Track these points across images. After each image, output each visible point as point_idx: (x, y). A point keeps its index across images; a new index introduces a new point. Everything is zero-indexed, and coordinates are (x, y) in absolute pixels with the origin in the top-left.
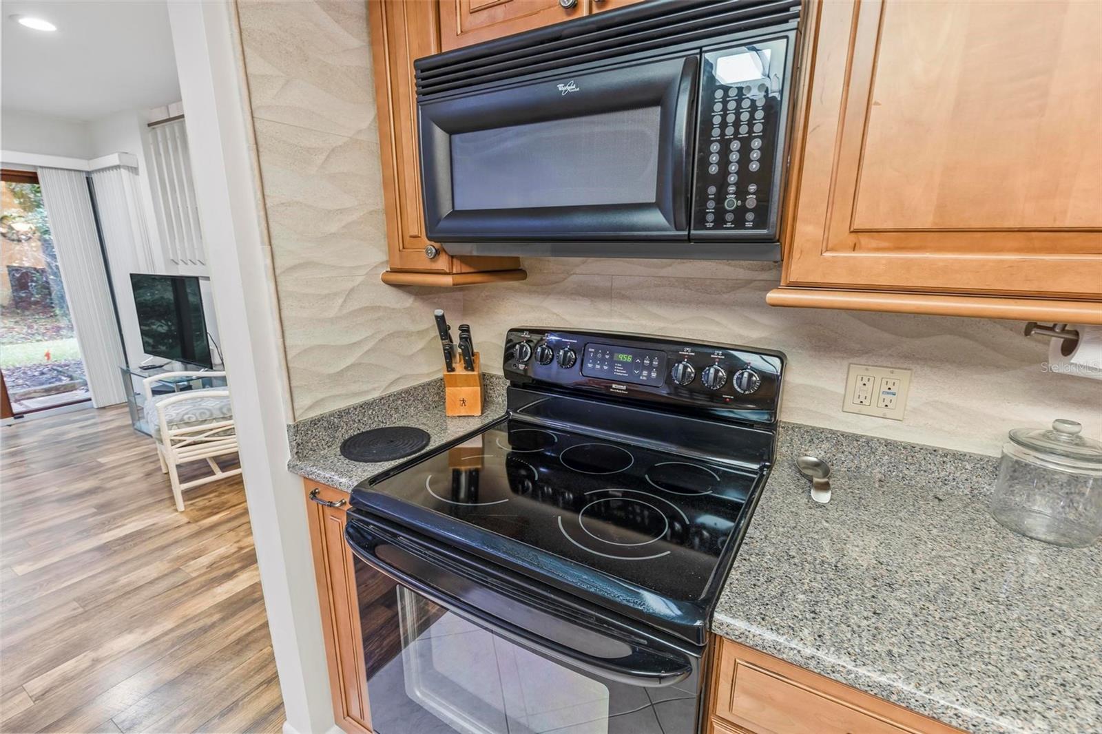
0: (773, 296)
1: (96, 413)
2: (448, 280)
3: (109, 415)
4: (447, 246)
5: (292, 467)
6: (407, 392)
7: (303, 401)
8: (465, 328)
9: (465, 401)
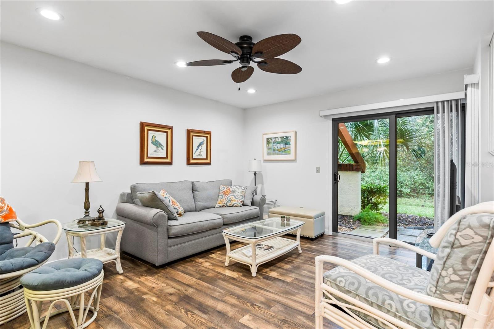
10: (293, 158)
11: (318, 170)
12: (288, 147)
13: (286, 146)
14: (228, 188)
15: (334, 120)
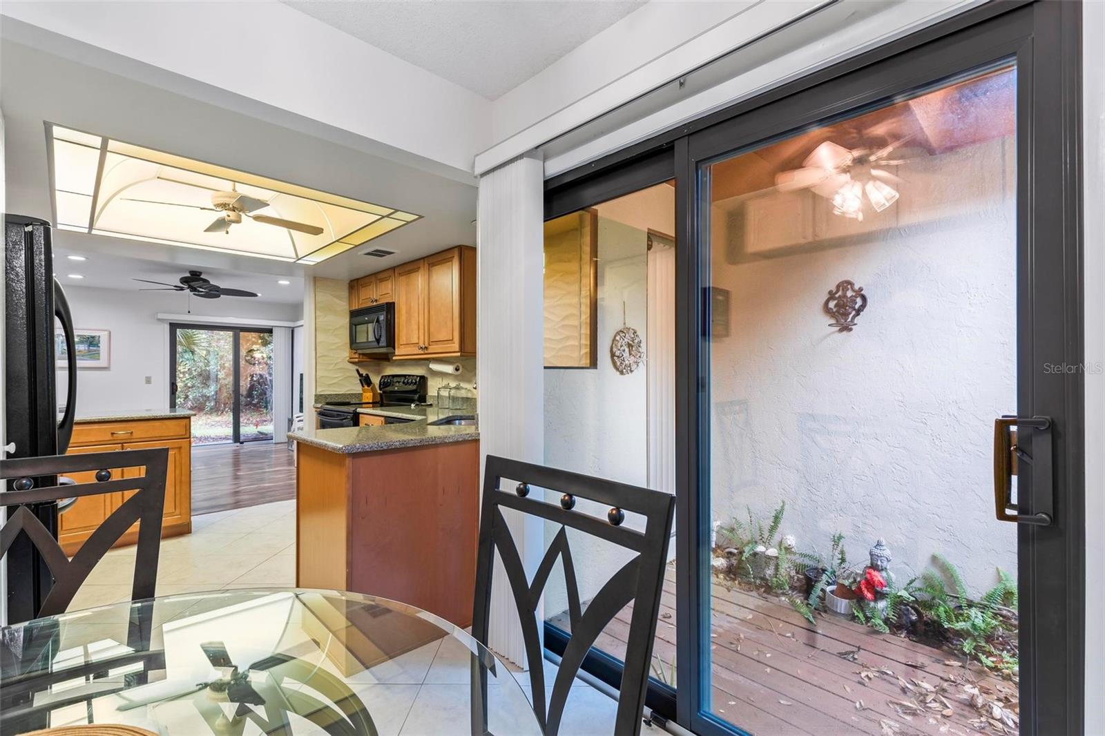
0: (394, 358)
1: (273, 445)
2: (357, 360)
3: (279, 445)
4: (357, 351)
5: (314, 405)
6: (352, 394)
7: (319, 389)
8: (367, 375)
9: (368, 397)
10: (105, 365)
11: (148, 380)
12: (95, 351)
13: (91, 348)
15: (171, 324)
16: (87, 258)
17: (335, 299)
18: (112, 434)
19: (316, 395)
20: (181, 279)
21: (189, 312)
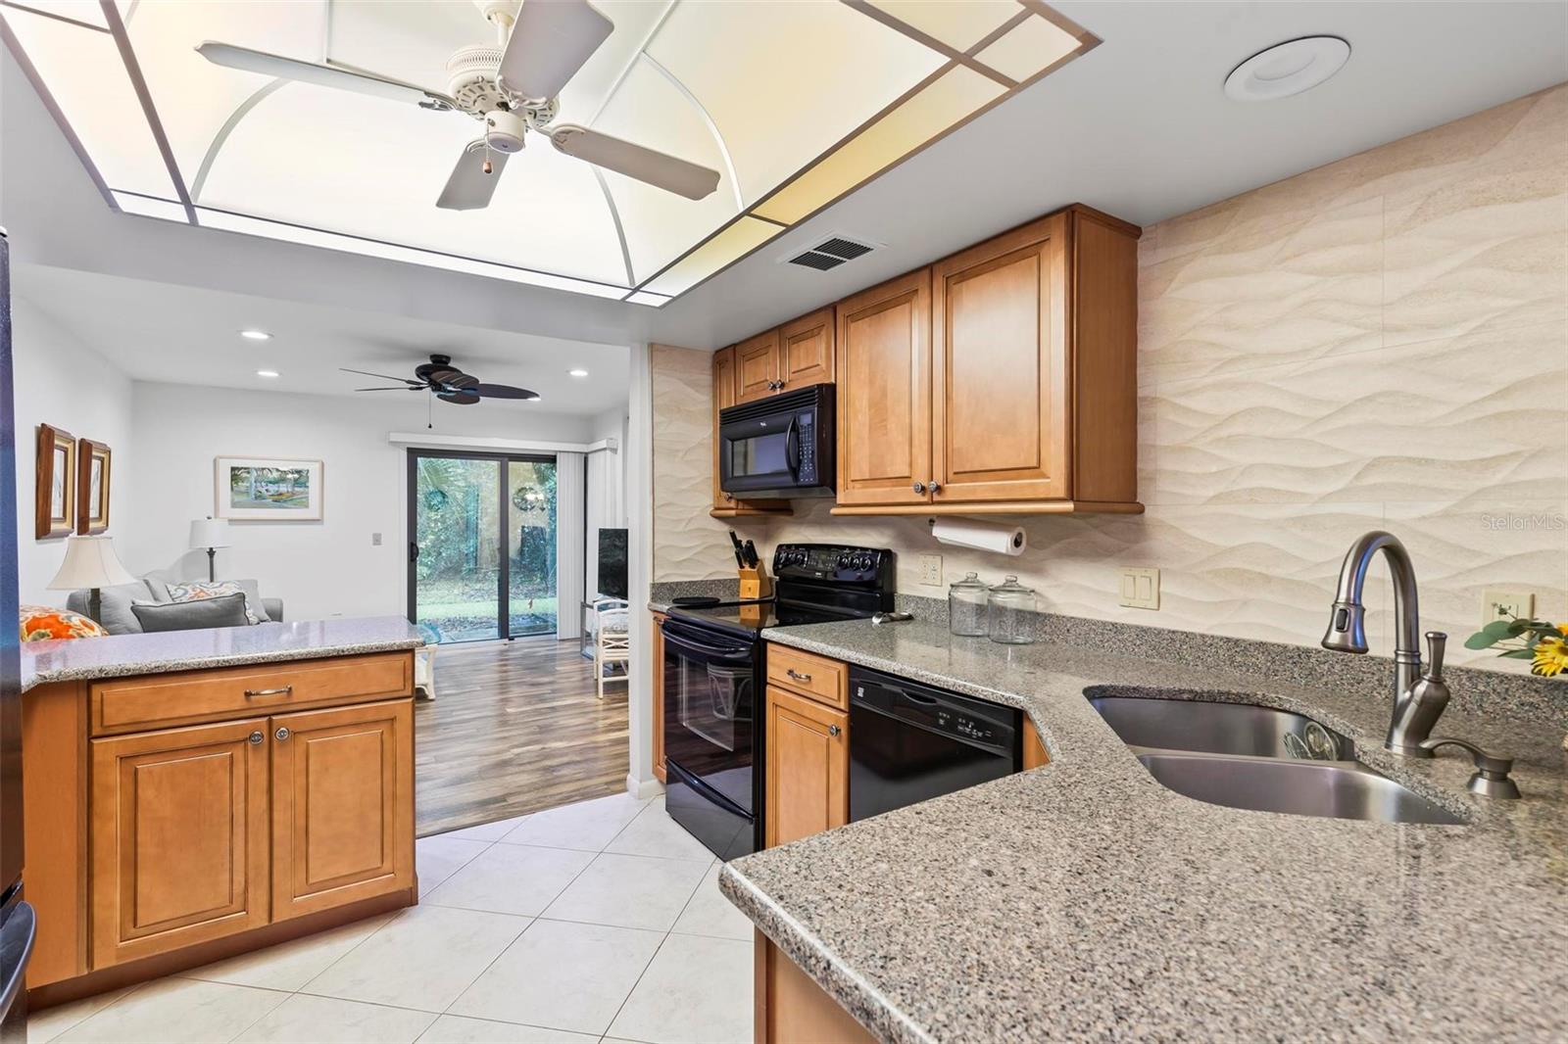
0: (834, 511)
1: (558, 643)
2: (731, 513)
3: (567, 644)
4: (735, 495)
5: (649, 605)
6: (719, 581)
7: (659, 573)
8: (750, 543)
9: (751, 589)
10: (316, 515)
11: (377, 540)
12: (302, 493)
13: (296, 489)
14: (199, 590)
15: (410, 450)
16: (269, 335)
17: (689, 390)
18: (248, 695)
19: (653, 585)
20: (418, 369)
21: (430, 427)
